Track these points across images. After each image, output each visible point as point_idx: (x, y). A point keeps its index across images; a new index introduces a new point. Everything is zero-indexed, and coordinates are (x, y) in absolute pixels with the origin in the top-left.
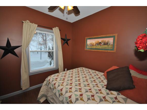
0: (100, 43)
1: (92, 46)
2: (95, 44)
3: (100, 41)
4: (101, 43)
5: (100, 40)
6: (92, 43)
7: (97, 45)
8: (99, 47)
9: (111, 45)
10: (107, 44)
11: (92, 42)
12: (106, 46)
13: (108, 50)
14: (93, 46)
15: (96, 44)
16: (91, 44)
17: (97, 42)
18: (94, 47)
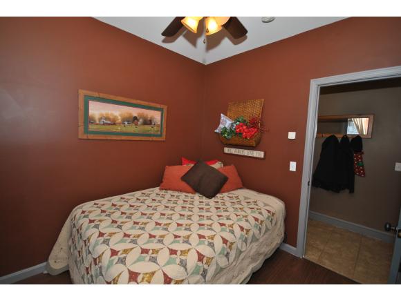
0: (135, 118)
1: (109, 124)
2: (120, 120)
3: (135, 115)
4: (138, 120)
5: (135, 112)
6: (111, 117)
7: (126, 123)
8: (131, 128)
9: (158, 126)
10: (149, 122)
11: (110, 112)
12: (148, 128)
13: (150, 135)
14: (114, 124)
15: (124, 120)
16: (107, 118)
17: (126, 115)
18: (119, 129)
